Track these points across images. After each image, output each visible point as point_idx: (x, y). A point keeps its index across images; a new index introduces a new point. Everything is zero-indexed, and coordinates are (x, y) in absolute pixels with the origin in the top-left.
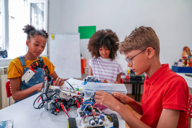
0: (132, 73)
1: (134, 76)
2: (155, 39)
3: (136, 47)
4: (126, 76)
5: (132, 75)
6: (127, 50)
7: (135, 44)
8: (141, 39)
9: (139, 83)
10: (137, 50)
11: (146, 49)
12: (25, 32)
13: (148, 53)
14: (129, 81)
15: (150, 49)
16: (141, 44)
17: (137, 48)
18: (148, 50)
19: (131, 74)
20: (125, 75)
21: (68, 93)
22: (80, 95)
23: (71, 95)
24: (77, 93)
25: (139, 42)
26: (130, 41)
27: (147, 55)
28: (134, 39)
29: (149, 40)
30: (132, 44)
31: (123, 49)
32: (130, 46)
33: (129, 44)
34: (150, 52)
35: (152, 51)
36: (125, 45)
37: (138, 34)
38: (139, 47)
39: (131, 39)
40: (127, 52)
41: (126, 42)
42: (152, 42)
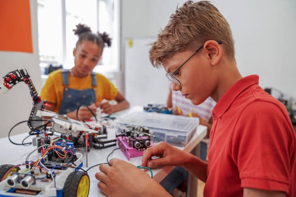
2: (219, 22)
3: (181, 46)
6: (164, 57)
7: (178, 38)
8: (188, 27)
10: (184, 51)
11: (203, 47)
12: (75, 34)
13: (209, 55)
15: (211, 43)
16: (190, 37)
17: (183, 47)
18: (207, 47)
21: (65, 125)
22: (99, 130)
23: (70, 129)
24: (93, 127)
25: (185, 34)
26: (168, 36)
27: (208, 58)
28: (174, 31)
29: (206, 27)
30: (172, 40)
31: (156, 55)
32: (167, 46)
33: (165, 42)
34: (213, 52)
35: (216, 48)
36: (160, 46)
37: (181, 18)
38: (187, 45)
39: (169, 31)
40: (164, 59)
41: (160, 41)
42: (214, 30)
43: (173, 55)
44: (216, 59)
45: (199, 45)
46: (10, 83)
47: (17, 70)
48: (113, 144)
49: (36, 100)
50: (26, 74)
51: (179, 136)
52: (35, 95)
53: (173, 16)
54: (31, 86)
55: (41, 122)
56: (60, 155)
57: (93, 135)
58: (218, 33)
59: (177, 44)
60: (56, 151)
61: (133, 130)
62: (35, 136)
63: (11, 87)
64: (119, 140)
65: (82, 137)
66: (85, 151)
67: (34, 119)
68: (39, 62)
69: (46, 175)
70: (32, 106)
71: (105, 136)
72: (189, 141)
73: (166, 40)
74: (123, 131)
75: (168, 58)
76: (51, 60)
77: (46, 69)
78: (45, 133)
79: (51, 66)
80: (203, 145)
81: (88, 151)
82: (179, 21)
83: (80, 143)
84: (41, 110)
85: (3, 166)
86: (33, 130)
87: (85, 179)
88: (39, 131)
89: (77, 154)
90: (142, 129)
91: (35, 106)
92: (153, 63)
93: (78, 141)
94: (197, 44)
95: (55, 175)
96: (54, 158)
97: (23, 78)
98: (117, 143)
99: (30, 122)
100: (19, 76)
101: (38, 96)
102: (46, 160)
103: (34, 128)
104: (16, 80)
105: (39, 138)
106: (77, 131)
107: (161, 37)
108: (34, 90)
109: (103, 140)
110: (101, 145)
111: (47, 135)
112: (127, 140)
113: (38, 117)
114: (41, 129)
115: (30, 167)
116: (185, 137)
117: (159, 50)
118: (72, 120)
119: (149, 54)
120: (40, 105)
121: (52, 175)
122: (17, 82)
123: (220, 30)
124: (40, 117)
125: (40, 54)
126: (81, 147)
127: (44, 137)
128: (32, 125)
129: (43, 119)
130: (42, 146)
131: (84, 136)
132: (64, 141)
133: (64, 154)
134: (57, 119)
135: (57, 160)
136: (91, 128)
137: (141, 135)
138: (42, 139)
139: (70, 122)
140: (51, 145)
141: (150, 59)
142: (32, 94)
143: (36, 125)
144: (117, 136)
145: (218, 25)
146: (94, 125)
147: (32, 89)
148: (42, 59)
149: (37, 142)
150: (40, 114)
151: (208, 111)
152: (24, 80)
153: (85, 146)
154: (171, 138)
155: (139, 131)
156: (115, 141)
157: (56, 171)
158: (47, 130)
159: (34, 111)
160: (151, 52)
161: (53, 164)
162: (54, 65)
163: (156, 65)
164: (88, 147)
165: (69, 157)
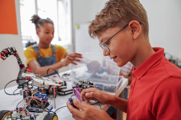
2: (140, 8)
3: (112, 23)
7: (110, 18)
8: (118, 10)
10: (114, 27)
11: (128, 25)
13: (132, 31)
15: (134, 23)
17: (114, 24)
18: (131, 25)
21: (40, 82)
22: (61, 84)
23: (44, 84)
24: (58, 82)
25: (116, 15)
26: (103, 16)
27: (131, 33)
28: (108, 12)
29: (131, 11)
30: (106, 19)
31: (94, 29)
32: (102, 23)
33: (101, 20)
34: (135, 29)
35: (137, 26)
36: (96, 23)
37: (114, 4)
38: (117, 22)
39: (104, 13)
40: (99, 32)
41: (97, 19)
42: (136, 14)
43: (106, 29)
44: (136, 35)
45: (125, 24)
46: (4, 56)
47: (9, 48)
48: (70, 92)
49: (22, 66)
50: (14, 50)
51: (112, 86)
52: (21, 63)
53: (107, 2)
54: (18, 57)
55: (25, 80)
56: (38, 103)
57: (58, 87)
58: (139, 16)
59: (110, 21)
60: (36, 101)
61: (83, 83)
62: (21, 89)
63: (5, 59)
64: (74, 90)
65: (51, 89)
66: (53, 97)
67: (21, 78)
68: (22, 40)
69: (29, 117)
70: (19, 70)
71: (65, 87)
72: (118, 89)
73: (102, 18)
74: (77, 84)
75: (102, 31)
76: (29, 38)
77: (26, 44)
78: (28, 87)
79: (29, 42)
80: (126, 90)
81: (56, 97)
82: (111, 6)
83: (50, 93)
84: (25, 72)
85: (2, 112)
86: (20, 85)
87: (55, 119)
88: (24, 86)
89: (49, 101)
90: (88, 83)
91: (21, 70)
92: (90, 35)
93: (49, 91)
94: (124, 23)
95: (35, 116)
96: (34, 105)
97: (12, 53)
98: (73, 91)
99: (18, 81)
100: (10, 51)
101: (22, 63)
102: (29, 106)
103: (21, 84)
104: (8, 54)
105: (24, 90)
106: (48, 85)
107: (98, 16)
108: (20, 60)
109: (64, 90)
110: (63, 93)
111: (29, 88)
112: (79, 89)
113: (23, 77)
114: (25, 84)
115: (19, 111)
116: (116, 87)
117: (96, 26)
118: (44, 78)
119: (88, 28)
120: (24, 69)
121: (34, 117)
122: (9, 55)
123: (141, 15)
124: (24, 77)
125: (22, 35)
126: (51, 95)
127: (27, 89)
128: (20, 82)
129: (26, 78)
130: (27, 98)
131: (53, 89)
132: (40, 93)
133: (41, 103)
134: (35, 78)
135: (37, 106)
136: (56, 83)
137: (88, 86)
138: (26, 91)
139: (43, 80)
140: (32, 96)
141: (89, 32)
142: (19, 63)
143: (22, 82)
144: (73, 88)
145: (140, 11)
146: (58, 81)
147: (18, 60)
148: (23, 38)
149: (23, 93)
150: (24, 75)
151: (129, 69)
152: (14, 54)
153: (53, 94)
154: (107, 87)
155: (87, 84)
156: (72, 90)
157: (36, 114)
158: (29, 84)
159: (20, 73)
160: (90, 27)
161: (34, 109)
162: (31, 42)
163: (93, 37)
164: (55, 95)
165: (44, 103)
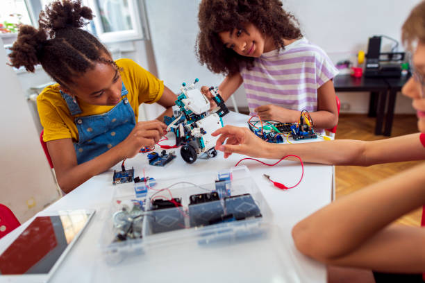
0: (370, 60)
1: (377, 68)
4: (352, 68)
5: (369, 66)
9: (390, 88)
14: (361, 84)
19: (367, 63)
20: (350, 66)
